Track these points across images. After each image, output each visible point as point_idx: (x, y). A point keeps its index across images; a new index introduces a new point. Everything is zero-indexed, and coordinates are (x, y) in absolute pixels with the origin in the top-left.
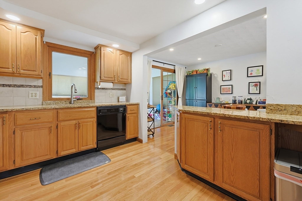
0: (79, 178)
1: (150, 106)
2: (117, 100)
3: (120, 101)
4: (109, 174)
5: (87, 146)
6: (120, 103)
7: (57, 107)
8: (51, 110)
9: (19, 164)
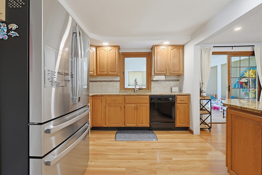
0: (133, 144)
1: (205, 98)
2: (170, 91)
3: (173, 91)
4: (152, 149)
5: (142, 124)
6: (173, 93)
7: (124, 94)
8: (122, 96)
9: (108, 125)
